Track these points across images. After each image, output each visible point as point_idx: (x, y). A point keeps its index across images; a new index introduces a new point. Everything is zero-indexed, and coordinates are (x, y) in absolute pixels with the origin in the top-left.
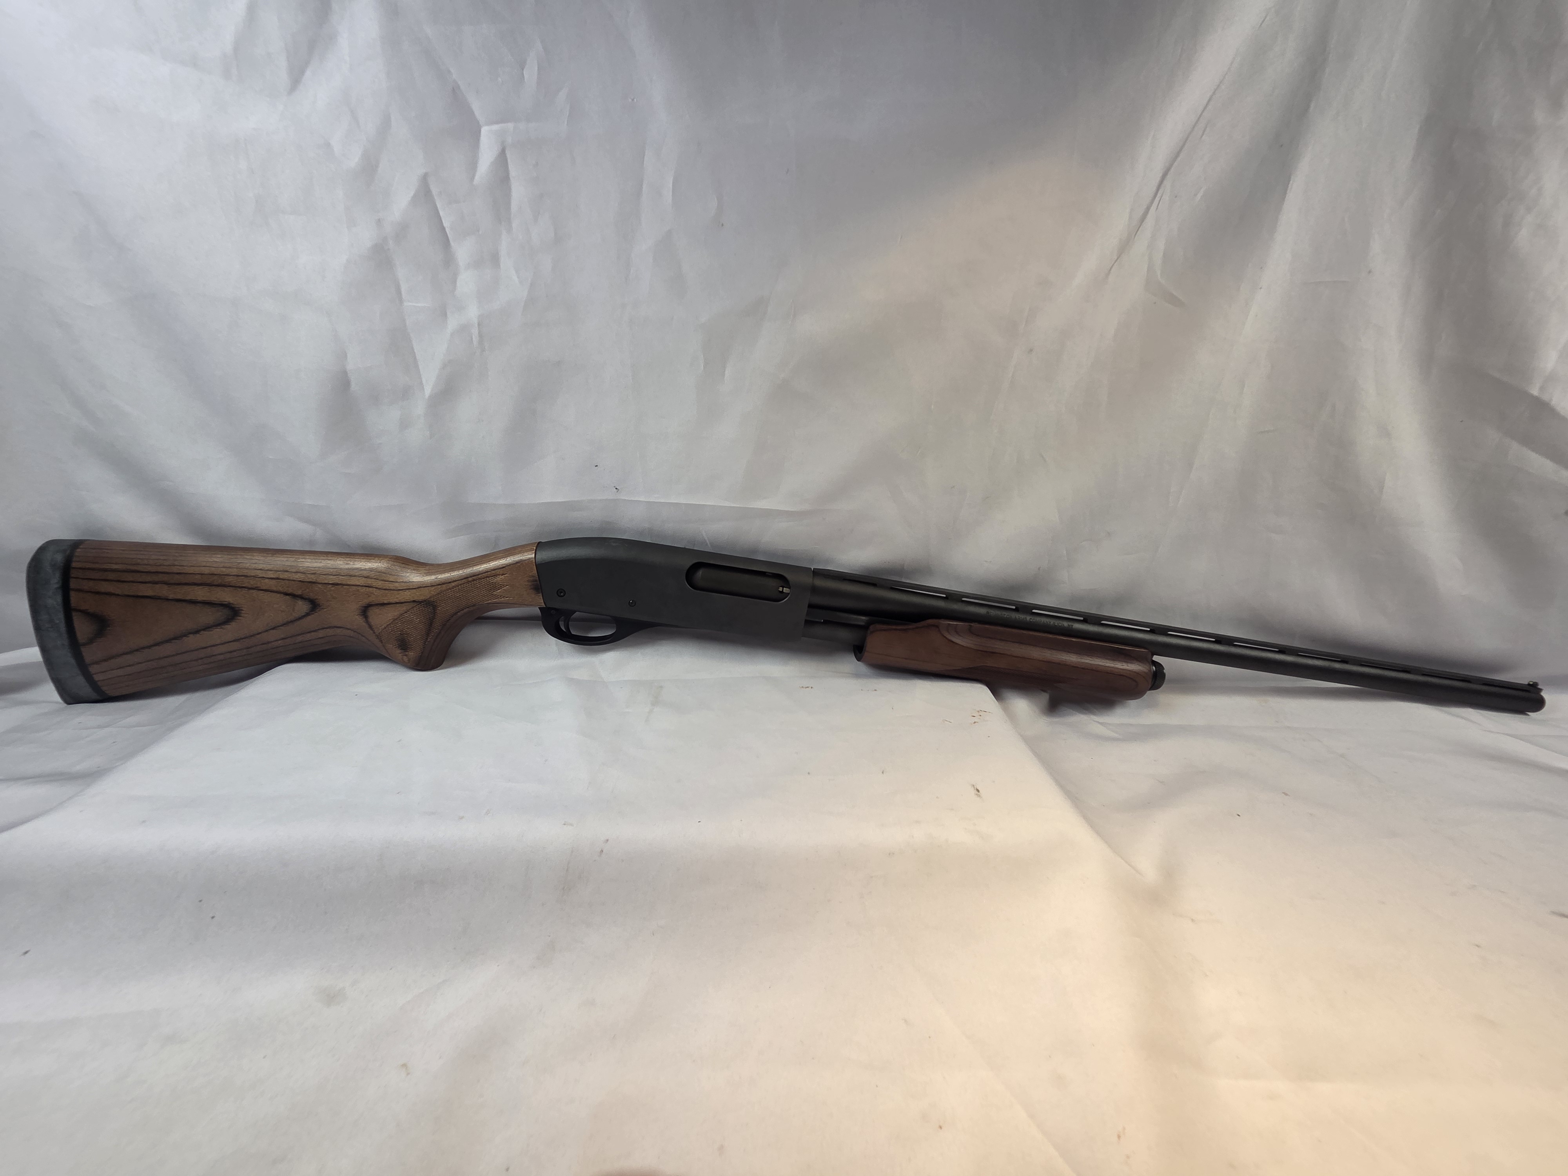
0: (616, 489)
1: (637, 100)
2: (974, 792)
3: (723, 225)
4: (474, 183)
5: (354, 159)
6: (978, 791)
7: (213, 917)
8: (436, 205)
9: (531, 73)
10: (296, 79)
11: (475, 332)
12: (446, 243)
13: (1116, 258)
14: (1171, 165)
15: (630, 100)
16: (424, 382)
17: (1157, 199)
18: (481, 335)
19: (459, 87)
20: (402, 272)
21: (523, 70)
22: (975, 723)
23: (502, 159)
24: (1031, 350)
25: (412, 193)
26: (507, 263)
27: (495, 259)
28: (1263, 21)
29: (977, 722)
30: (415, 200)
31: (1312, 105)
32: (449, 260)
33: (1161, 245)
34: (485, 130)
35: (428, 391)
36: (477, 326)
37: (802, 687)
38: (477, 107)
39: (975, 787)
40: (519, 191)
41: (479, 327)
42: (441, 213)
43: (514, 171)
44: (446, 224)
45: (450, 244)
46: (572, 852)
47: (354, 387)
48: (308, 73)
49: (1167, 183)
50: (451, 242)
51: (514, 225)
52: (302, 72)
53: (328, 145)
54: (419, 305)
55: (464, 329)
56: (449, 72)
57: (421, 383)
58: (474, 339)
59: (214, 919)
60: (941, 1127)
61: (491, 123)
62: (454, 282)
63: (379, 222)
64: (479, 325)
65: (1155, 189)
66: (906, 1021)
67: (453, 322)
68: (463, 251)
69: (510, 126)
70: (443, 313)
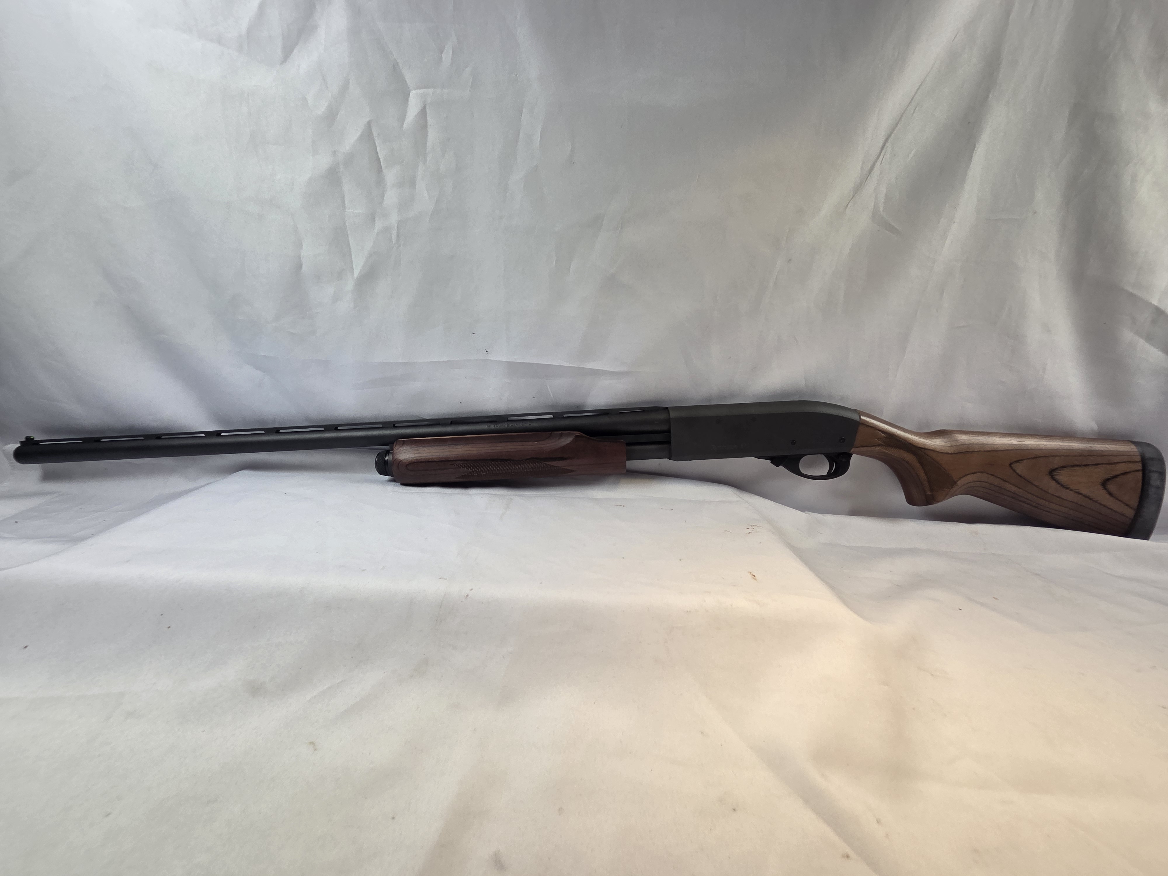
0: (487, 351)
1: (519, 76)
2: (750, 576)
3: (574, 163)
4: (403, 129)
5: (322, 109)
6: (754, 576)
7: (169, 627)
8: (375, 143)
9: (447, 57)
10: (287, 54)
11: (394, 232)
12: (380, 170)
13: (852, 196)
14: (892, 133)
15: (514, 76)
16: (354, 267)
17: (881, 157)
18: (398, 236)
19: (397, 64)
20: (347, 187)
21: (442, 53)
22: (749, 533)
23: (423, 112)
24: (790, 260)
25: (359, 133)
26: (421, 185)
27: (413, 183)
28: (955, 37)
29: (751, 533)
30: (361, 138)
31: (990, 96)
32: (380, 181)
33: (883, 190)
34: (413, 93)
35: (356, 273)
36: (396, 228)
37: (617, 505)
38: (409, 77)
39: (752, 574)
40: (433, 135)
41: (397, 230)
42: (378, 149)
43: (430, 121)
44: (381, 156)
45: (382, 171)
46: (445, 595)
47: (304, 268)
48: (296, 51)
49: (888, 146)
50: (383, 169)
51: (428, 159)
52: (291, 51)
53: (305, 99)
54: (356, 211)
55: (386, 230)
56: (392, 54)
57: (352, 267)
58: (393, 237)
59: (170, 628)
60: (734, 810)
61: (418, 88)
62: (383, 197)
63: (335, 153)
64: (397, 228)
65: (879, 150)
66: (702, 733)
67: (379, 225)
68: (391, 175)
69: (430, 91)
70: (372, 218)
